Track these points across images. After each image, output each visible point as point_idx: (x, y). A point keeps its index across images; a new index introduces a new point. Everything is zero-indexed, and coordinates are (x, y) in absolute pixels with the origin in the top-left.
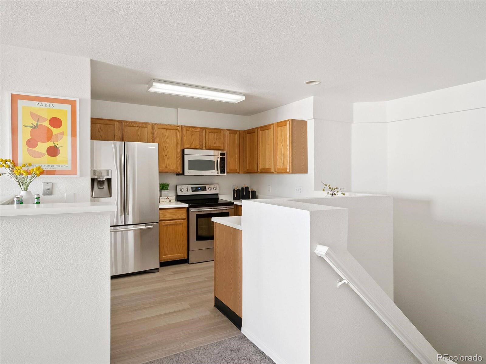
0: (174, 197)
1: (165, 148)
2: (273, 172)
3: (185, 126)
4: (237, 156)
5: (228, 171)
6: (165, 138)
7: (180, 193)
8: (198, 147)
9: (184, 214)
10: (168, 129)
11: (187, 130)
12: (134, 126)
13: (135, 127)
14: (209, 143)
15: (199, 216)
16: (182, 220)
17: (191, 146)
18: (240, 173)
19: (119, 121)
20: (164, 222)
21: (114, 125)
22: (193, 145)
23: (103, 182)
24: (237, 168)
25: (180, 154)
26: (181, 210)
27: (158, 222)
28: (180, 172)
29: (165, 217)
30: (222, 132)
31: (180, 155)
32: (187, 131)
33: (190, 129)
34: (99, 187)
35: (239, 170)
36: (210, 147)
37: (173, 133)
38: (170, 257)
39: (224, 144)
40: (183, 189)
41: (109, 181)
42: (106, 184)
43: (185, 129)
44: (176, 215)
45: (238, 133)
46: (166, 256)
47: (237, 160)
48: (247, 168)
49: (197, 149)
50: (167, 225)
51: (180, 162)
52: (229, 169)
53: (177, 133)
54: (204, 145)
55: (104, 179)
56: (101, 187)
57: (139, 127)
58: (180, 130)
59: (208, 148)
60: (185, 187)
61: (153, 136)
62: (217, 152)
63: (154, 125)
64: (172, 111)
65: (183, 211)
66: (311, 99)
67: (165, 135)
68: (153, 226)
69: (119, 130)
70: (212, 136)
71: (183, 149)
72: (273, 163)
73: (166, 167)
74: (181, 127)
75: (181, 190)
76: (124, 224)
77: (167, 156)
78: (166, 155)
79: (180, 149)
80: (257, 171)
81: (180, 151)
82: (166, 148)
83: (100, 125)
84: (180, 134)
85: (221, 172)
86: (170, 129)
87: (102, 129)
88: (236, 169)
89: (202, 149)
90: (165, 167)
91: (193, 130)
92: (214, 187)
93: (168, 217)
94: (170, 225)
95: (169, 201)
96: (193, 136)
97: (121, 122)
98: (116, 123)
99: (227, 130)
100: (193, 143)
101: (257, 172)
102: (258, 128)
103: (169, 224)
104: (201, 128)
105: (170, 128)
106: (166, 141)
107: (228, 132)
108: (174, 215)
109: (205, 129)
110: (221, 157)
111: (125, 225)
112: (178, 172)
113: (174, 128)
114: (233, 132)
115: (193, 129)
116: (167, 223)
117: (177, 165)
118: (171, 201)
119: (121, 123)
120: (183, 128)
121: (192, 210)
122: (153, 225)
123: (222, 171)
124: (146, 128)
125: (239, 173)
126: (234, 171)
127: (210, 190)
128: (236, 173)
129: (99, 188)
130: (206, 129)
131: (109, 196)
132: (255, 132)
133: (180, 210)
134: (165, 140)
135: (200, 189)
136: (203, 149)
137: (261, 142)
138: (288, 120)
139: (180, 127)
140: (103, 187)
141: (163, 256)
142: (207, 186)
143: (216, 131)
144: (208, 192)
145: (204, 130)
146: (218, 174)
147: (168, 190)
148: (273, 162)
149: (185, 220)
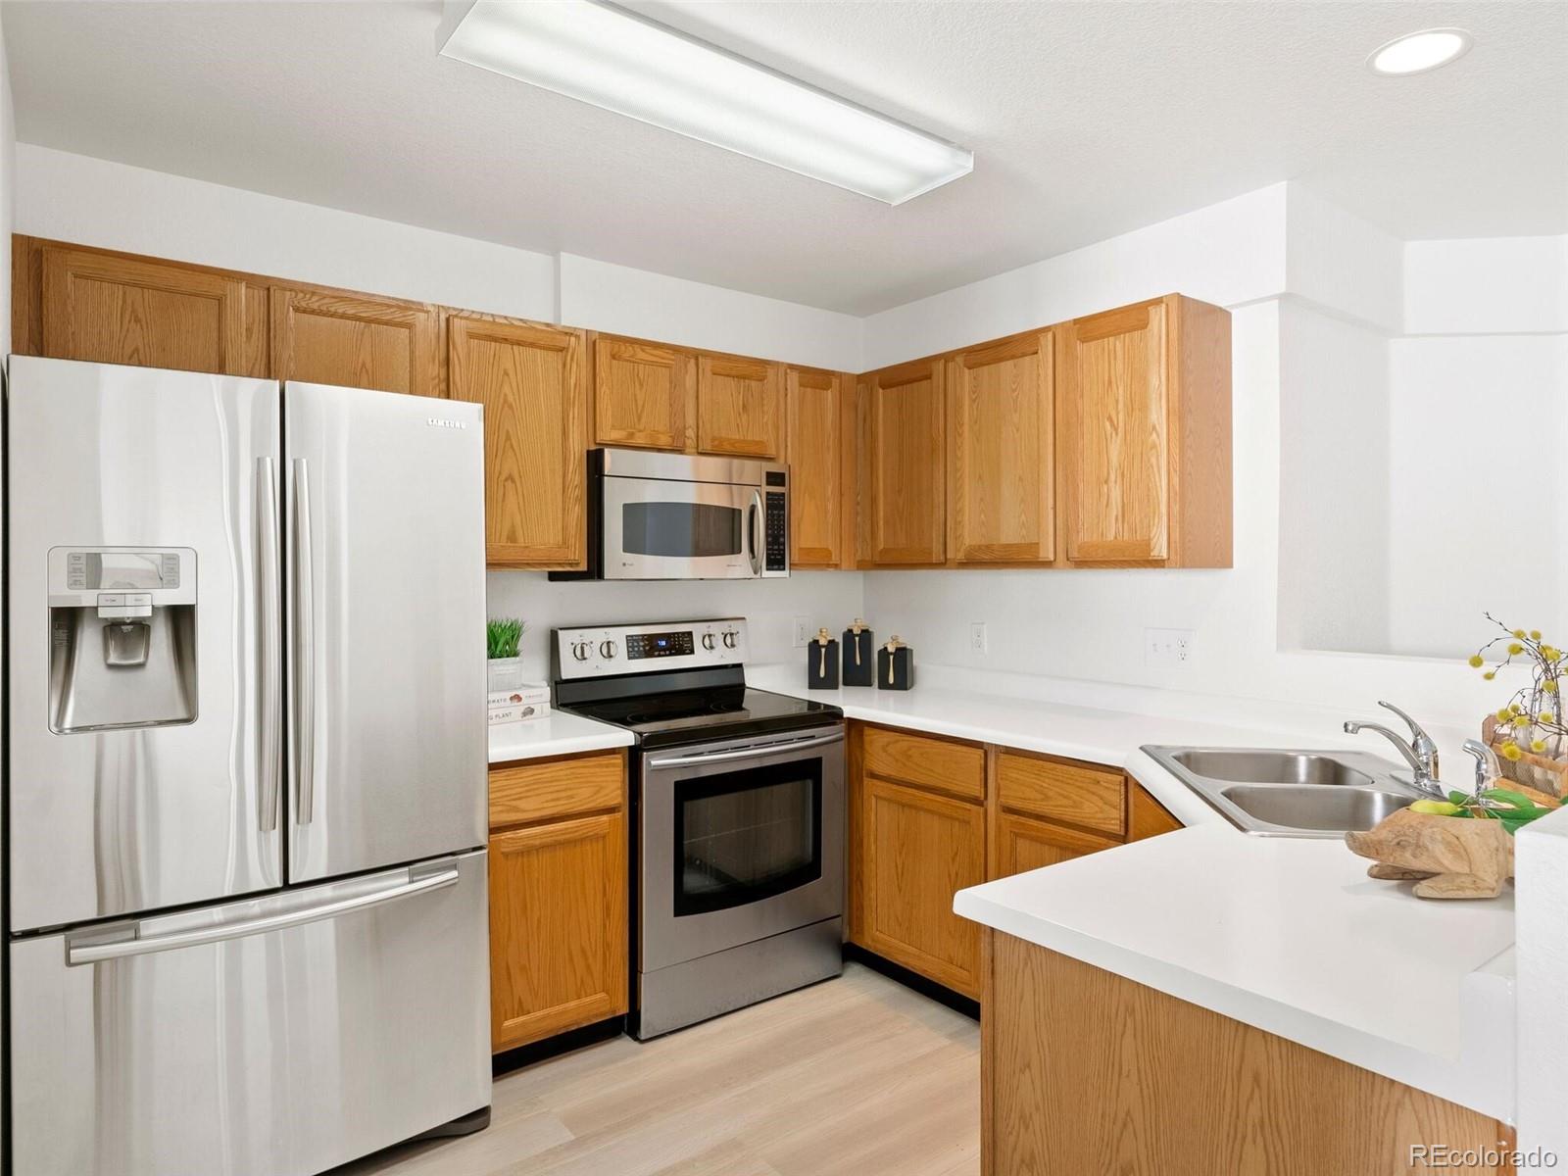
0: (546, 692)
1: (503, 437)
2: (1051, 562)
3: (604, 336)
4: (830, 488)
5: (796, 559)
6: (506, 389)
7: (571, 669)
8: (664, 440)
9: (612, 786)
10: (519, 343)
11: (613, 357)
12: (340, 311)
13: (343, 316)
14: (712, 428)
15: (688, 791)
16: (605, 818)
17: (631, 435)
18: (843, 566)
19: (251, 280)
20: (509, 835)
21: (220, 301)
22: (640, 431)
23: (141, 627)
24: (831, 544)
25: (581, 473)
26: (600, 766)
27: (480, 848)
28: (577, 564)
29: (516, 809)
30: (771, 373)
31: (578, 478)
32: (614, 362)
33: (627, 351)
34: (113, 659)
35: (838, 552)
36: (716, 443)
37: (542, 362)
38: (544, 1018)
39: (777, 428)
40: (586, 648)
41: (181, 618)
42: (161, 637)
43: (603, 349)
44: (569, 793)
45: (835, 382)
46: (522, 1019)
47: (830, 507)
48: (881, 547)
49: (660, 450)
50: (527, 851)
51: (578, 513)
52: (800, 549)
53: (564, 365)
54: (690, 433)
55: (147, 612)
56: (126, 659)
57: (369, 321)
58: (581, 350)
59: (708, 448)
60: (598, 636)
61: (443, 375)
62: (750, 465)
63: (448, 320)
64: (533, 262)
65: (607, 766)
66: (1273, 197)
67: (506, 373)
68: (454, 874)
69: (249, 330)
70: (726, 394)
71: (593, 447)
72: (1051, 517)
73: (512, 538)
74: (583, 338)
75: (578, 653)
76: (279, 884)
77: (513, 481)
78: (510, 478)
79: (578, 447)
80: (942, 558)
81: (580, 460)
82: (508, 438)
83: (134, 293)
84: (579, 373)
85: (767, 565)
86: (532, 345)
87: (141, 316)
88: (827, 549)
89: (680, 451)
90: (504, 538)
91: (641, 355)
92: (727, 631)
93: (531, 808)
94: (544, 847)
95: (525, 714)
96: (641, 385)
97: (266, 287)
98: (230, 286)
99: (792, 367)
100: (643, 420)
101: (942, 564)
102: (947, 357)
103: (537, 842)
104: (676, 349)
105: (530, 337)
106: (511, 407)
107: (794, 377)
108: (563, 794)
109: (697, 355)
110: (768, 493)
111: (287, 886)
112: (571, 565)
113: (552, 341)
114: (817, 379)
115: (643, 350)
116: (528, 837)
117: (564, 528)
118: (532, 711)
119: (266, 292)
120: (596, 342)
121: (655, 760)
122: (454, 867)
123: (776, 561)
124: (405, 332)
125: (836, 566)
126: (820, 561)
127: (712, 647)
128: (828, 566)
129: (111, 667)
130: (702, 355)
131: (182, 715)
132: (929, 377)
133: (594, 761)
134: (505, 401)
135: (664, 643)
136: (687, 450)
137: (966, 420)
138: (1158, 301)
139: (578, 337)
140: (140, 660)
141: (507, 1024)
142: (697, 631)
143: (747, 371)
144: (700, 658)
145: (693, 361)
146: (755, 573)
147: (516, 655)
148: (1051, 512)
149: (618, 815)
